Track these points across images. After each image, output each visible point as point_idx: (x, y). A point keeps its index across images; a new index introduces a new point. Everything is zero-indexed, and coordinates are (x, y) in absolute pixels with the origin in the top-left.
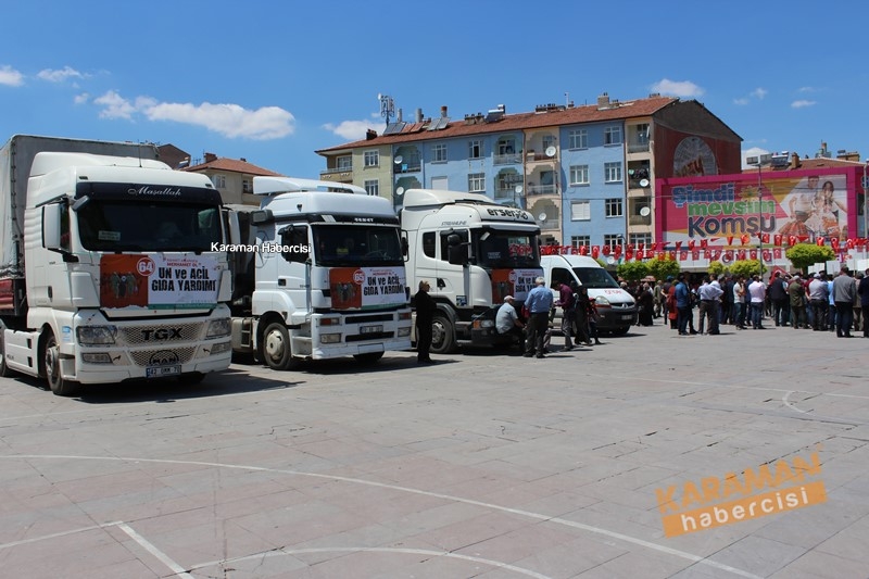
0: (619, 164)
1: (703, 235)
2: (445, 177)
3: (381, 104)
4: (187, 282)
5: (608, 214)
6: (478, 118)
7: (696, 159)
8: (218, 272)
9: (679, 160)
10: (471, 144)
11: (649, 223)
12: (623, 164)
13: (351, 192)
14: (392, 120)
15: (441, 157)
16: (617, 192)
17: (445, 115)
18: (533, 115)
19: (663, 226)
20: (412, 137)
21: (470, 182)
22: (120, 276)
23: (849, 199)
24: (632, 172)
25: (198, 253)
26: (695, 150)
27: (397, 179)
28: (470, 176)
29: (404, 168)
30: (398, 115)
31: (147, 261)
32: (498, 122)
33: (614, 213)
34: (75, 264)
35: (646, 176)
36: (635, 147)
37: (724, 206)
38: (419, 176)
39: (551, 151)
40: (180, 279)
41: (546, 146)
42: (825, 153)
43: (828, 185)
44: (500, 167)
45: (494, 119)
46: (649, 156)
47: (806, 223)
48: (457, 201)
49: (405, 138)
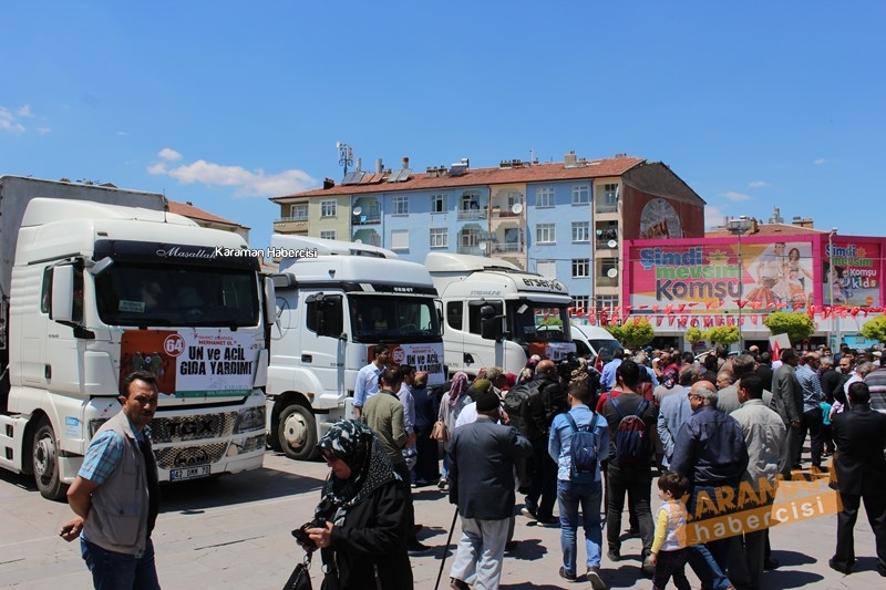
0: (587, 223)
1: (670, 298)
2: (406, 231)
3: (339, 153)
4: (220, 364)
5: (575, 274)
6: (441, 171)
7: (662, 221)
8: (255, 351)
9: (645, 222)
10: (434, 198)
11: (617, 285)
12: (590, 223)
13: (382, 256)
14: (350, 169)
15: (402, 210)
16: (585, 252)
17: (406, 167)
18: (497, 170)
19: (630, 288)
20: (372, 188)
21: (432, 237)
22: (144, 356)
23: (815, 266)
24: (599, 232)
25: (234, 329)
26: (660, 212)
27: (355, 231)
28: (432, 230)
29: (363, 219)
30: (357, 165)
31: (176, 338)
32: (463, 175)
33: (581, 274)
34: (89, 341)
35: (614, 237)
36: (603, 207)
37: (693, 271)
38: (378, 229)
39: (517, 209)
40: (213, 360)
41: (511, 202)
42: (779, 219)
43: (795, 252)
44: (464, 223)
45: (457, 173)
46: (618, 216)
47: (773, 289)
48: (486, 268)
49: (365, 189)
